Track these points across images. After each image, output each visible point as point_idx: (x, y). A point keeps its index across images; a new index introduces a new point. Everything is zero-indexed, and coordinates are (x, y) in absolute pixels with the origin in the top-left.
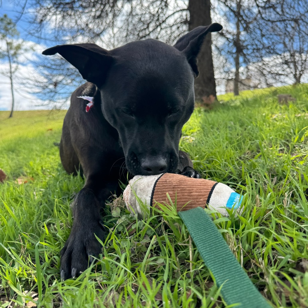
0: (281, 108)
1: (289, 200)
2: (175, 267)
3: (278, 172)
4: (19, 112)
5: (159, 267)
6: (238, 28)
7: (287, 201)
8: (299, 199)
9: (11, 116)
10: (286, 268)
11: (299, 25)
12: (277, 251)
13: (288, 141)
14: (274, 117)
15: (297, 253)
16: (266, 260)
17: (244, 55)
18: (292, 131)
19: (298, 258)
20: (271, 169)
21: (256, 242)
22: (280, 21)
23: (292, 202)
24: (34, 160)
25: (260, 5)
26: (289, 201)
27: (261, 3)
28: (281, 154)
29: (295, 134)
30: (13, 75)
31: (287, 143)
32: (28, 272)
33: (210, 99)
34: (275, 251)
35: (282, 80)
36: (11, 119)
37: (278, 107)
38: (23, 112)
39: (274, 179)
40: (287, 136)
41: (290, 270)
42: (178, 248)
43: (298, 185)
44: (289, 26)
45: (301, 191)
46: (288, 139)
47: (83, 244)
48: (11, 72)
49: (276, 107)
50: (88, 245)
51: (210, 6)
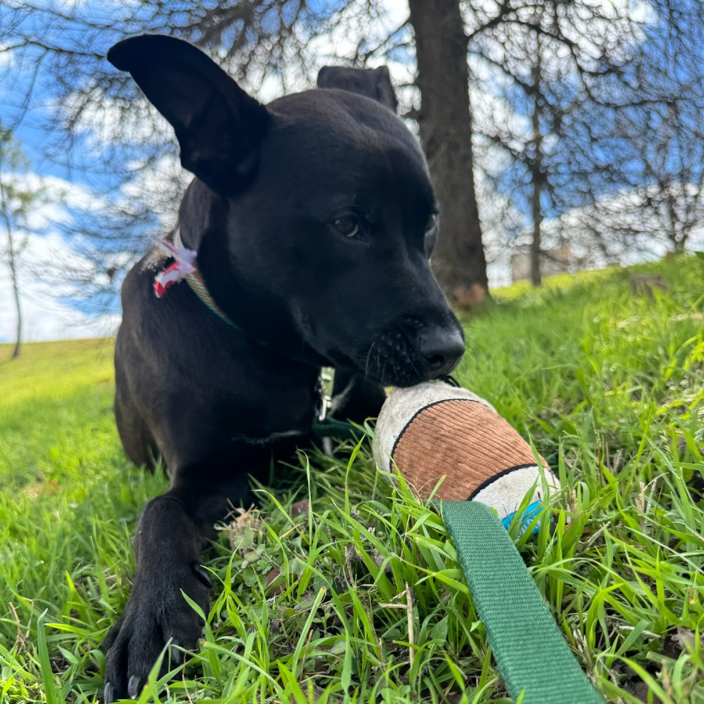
0: (635, 304)
1: (650, 500)
2: (373, 659)
3: (625, 441)
4: (35, 344)
5: (336, 661)
6: (536, 125)
7: (646, 503)
8: (674, 498)
9: (16, 354)
10: (641, 654)
11: (677, 113)
12: (618, 614)
13: (651, 374)
14: (621, 324)
15: (666, 616)
16: (592, 635)
17: (551, 188)
18: (661, 351)
19: (669, 627)
20: (609, 434)
21: (570, 597)
22: (633, 104)
23: (656, 504)
24: (62, 444)
25: (585, 66)
26: (649, 502)
27: (588, 62)
28: (634, 403)
29: (667, 357)
30: (15, 258)
31: (650, 378)
32: (31, 687)
33: (472, 295)
34: (614, 616)
35: (641, 245)
36: (18, 361)
37: (630, 304)
38: (44, 346)
39: (615, 456)
40: (650, 364)
41: (650, 655)
42: (385, 619)
43: (670, 465)
44: (654, 116)
45: (679, 479)
46: (653, 369)
47: (155, 620)
48: (11, 253)
49: (625, 303)
50: (166, 621)
51: (467, 75)
